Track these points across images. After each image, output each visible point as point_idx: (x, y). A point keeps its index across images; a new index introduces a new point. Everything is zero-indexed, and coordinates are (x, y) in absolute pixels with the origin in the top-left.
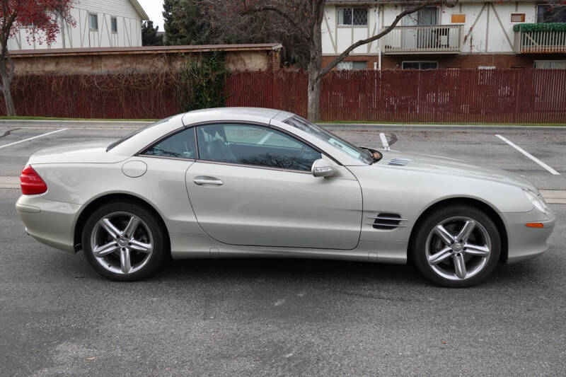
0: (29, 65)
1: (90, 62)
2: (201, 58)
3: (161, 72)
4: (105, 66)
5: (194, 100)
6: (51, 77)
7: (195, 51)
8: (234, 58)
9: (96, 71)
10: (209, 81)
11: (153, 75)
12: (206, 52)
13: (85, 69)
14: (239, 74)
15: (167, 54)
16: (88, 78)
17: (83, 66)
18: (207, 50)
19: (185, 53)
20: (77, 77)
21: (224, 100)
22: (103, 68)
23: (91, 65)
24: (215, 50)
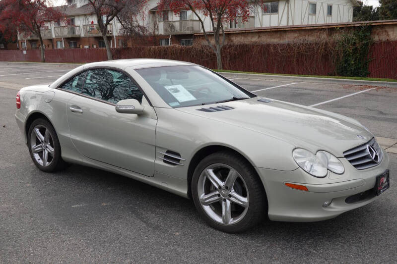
0: (243, 38)
1: (279, 35)
2: (353, 31)
3: (322, 42)
4: (288, 37)
5: (343, 63)
6: (253, 46)
7: (349, 26)
8: (379, 30)
9: (282, 42)
10: (356, 49)
11: (316, 44)
12: (358, 26)
13: (274, 40)
14: (381, 43)
15: (328, 29)
16: (275, 46)
17: (274, 38)
18: (359, 25)
19: (340, 28)
20: (268, 45)
21: (367, 63)
22: (286, 39)
23: (280, 37)
24: (365, 25)
